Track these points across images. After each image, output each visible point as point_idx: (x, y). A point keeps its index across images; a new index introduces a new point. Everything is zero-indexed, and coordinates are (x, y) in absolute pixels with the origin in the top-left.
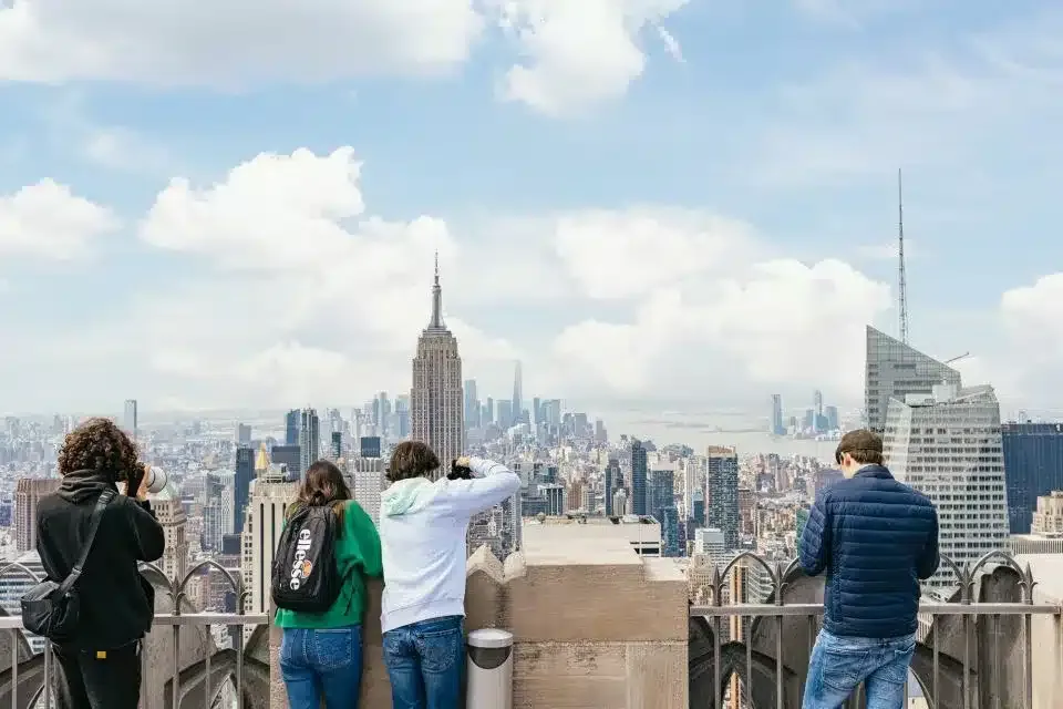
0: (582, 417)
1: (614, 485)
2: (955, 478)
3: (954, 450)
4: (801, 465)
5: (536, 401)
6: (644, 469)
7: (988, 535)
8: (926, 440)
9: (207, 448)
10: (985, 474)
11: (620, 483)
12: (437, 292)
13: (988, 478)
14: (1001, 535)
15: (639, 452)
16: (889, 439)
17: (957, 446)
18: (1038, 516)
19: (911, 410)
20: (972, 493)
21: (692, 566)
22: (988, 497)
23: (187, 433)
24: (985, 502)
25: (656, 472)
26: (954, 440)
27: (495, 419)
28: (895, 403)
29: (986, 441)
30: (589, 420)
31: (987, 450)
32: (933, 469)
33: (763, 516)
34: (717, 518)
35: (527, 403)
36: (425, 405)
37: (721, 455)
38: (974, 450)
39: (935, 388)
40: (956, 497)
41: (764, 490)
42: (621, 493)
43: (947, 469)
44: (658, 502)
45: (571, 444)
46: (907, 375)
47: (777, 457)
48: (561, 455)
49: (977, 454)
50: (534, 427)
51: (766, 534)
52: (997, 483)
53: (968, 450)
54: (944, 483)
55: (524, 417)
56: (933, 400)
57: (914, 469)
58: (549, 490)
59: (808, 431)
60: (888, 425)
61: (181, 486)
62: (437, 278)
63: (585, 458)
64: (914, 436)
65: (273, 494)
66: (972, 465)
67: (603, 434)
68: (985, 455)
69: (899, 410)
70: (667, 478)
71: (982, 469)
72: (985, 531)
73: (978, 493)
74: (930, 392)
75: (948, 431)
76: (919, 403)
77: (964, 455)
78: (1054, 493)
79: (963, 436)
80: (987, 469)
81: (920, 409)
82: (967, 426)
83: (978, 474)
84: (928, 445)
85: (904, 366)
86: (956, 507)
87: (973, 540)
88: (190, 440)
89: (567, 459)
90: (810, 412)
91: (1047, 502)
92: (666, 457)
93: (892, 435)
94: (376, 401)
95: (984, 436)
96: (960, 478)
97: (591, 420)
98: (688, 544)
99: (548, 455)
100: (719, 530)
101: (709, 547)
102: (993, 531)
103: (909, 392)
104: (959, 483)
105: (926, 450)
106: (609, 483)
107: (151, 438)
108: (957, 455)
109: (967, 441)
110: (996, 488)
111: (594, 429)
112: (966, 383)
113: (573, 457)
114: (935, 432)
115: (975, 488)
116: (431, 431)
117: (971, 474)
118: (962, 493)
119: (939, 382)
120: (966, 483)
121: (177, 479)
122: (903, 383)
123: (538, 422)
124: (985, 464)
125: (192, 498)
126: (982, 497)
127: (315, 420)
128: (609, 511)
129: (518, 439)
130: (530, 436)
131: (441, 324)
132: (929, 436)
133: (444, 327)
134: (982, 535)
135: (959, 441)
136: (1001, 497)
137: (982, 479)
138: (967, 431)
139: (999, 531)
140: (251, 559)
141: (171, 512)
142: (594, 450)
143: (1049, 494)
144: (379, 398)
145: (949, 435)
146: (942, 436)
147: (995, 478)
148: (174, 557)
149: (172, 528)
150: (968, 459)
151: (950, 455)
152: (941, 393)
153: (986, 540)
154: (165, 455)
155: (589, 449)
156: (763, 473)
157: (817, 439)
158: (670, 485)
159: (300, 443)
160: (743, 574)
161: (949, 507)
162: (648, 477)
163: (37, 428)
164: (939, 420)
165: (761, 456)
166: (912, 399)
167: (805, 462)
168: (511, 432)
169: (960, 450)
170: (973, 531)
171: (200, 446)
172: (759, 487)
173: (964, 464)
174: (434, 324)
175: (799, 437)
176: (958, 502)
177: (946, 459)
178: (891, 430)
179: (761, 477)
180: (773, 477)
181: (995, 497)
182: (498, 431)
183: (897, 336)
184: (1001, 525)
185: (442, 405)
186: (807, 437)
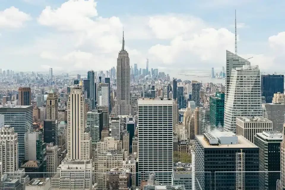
0: (163, 73)
1: (169, 90)
2: (248, 89)
3: (248, 82)
4: (218, 86)
5: (152, 69)
6: (176, 86)
7: (256, 103)
8: (241, 79)
9: (70, 80)
10: (256, 88)
11: (171, 90)
12: (124, 41)
13: (256, 89)
14: (260, 103)
15: (175, 82)
16: (232, 79)
17: (249, 81)
18: (274, 99)
19: (237, 71)
20: (252, 93)
21: (187, 111)
22: (256, 94)
23: (65, 76)
24: (256, 95)
25: (179, 87)
26: (248, 79)
27: (142, 73)
28: (233, 70)
29: (256, 79)
30: (165, 74)
31: (256, 82)
32: (242, 86)
33: (206, 98)
34: (194, 99)
35: (150, 70)
36: (120, 70)
37: (195, 83)
38: (253, 82)
39: (243, 66)
40: (248, 94)
41: (208, 92)
42: (171, 92)
43: (246, 86)
44: (179, 95)
45: (160, 80)
46: (236, 63)
47: (212, 83)
48: (158, 83)
49: (254, 83)
50: (151, 76)
51: (206, 103)
52: (259, 90)
53: (251, 82)
54: (245, 90)
55: (149, 73)
56: (242, 69)
57: (237, 86)
58: (152, 92)
59: (221, 77)
60: (231, 75)
61: (62, 90)
62: (123, 38)
63: (164, 83)
64: (238, 78)
65: (75, 92)
66: (253, 85)
67: (169, 78)
68: (256, 83)
69: (235, 72)
70: (182, 88)
71: (255, 86)
72: (255, 102)
73: (254, 93)
74: (242, 67)
75: (247, 77)
76: (239, 70)
77: (250, 83)
78: (278, 93)
79: (250, 78)
80: (256, 86)
81: (239, 71)
82: (252, 76)
83: (254, 88)
84: (241, 81)
85: (236, 60)
86: (248, 96)
87: (252, 105)
88: (66, 78)
89: (159, 83)
90: (221, 72)
91: (276, 95)
92: (184, 84)
93: (233, 78)
94: (112, 69)
95: (255, 78)
96: (249, 89)
97: (166, 74)
98: (187, 105)
99: (154, 83)
100: (194, 102)
101: (191, 106)
102: (257, 102)
103: (237, 67)
104: (249, 90)
105: (241, 82)
106: (168, 90)
107: (56, 78)
108: (249, 83)
109: (251, 79)
110: (258, 91)
111: (167, 76)
112: (251, 65)
113: (161, 83)
114: (243, 77)
115: (253, 91)
116: (122, 76)
117: (252, 88)
118: (250, 93)
119: (245, 64)
120: (251, 90)
121: (61, 88)
122: (235, 65)
123: (152, 74)
124: (256, 85)
125: (64, 93)
126: (255, 94)
127: (93, 73)
128: (168, 97)
129: (147, 79)
130: (150, 78)
131: (124, 50)
132: (241, 78)
133: (125, 50)
134: (255, 103)
135: (249, 79)
136: (260, 94)
137: (255, 89)
138: (251, 77)
139: (259, 102)
140: (70, 108)
141: (53, 96)
142: (166, 82)
143: (277, 93)
144: (113, 68)
145: (247, 78)
146: (245, 78)
147: (258, 89)
148: (54, 107)
149: (49, 100)
150: (251, 84)
151: (247, 83)
152: (244, 67)
153: (256, 105)
154: (59, 82)
155: (165, 81)
156: (208, 87)
157: (223, 79)
158: (182, 90)
159: (90, 79)
160: (198, 113)
161: (246, 96)
162: (177, 88)
163: (28, 75)
164: (244, 74)
165: (208, 83)
166: (237, 69)
167: (219, 85)
168: (146, 77)
169: (249, 82)
170: (252, 102)
171: (68, 80)
172: (207, 91)
173: (250, 85)
174: (123, 50)
175: (218, 78)
176: (249, 95)
177: (246, 84)
178: (232, 76)
179: (207, 88)
180: (210, 88)
181: (258, 94)
182: (142, 77)
183: (234, 53)
184: (260, 101)
185: (125, 70)
186: (220, 79)
